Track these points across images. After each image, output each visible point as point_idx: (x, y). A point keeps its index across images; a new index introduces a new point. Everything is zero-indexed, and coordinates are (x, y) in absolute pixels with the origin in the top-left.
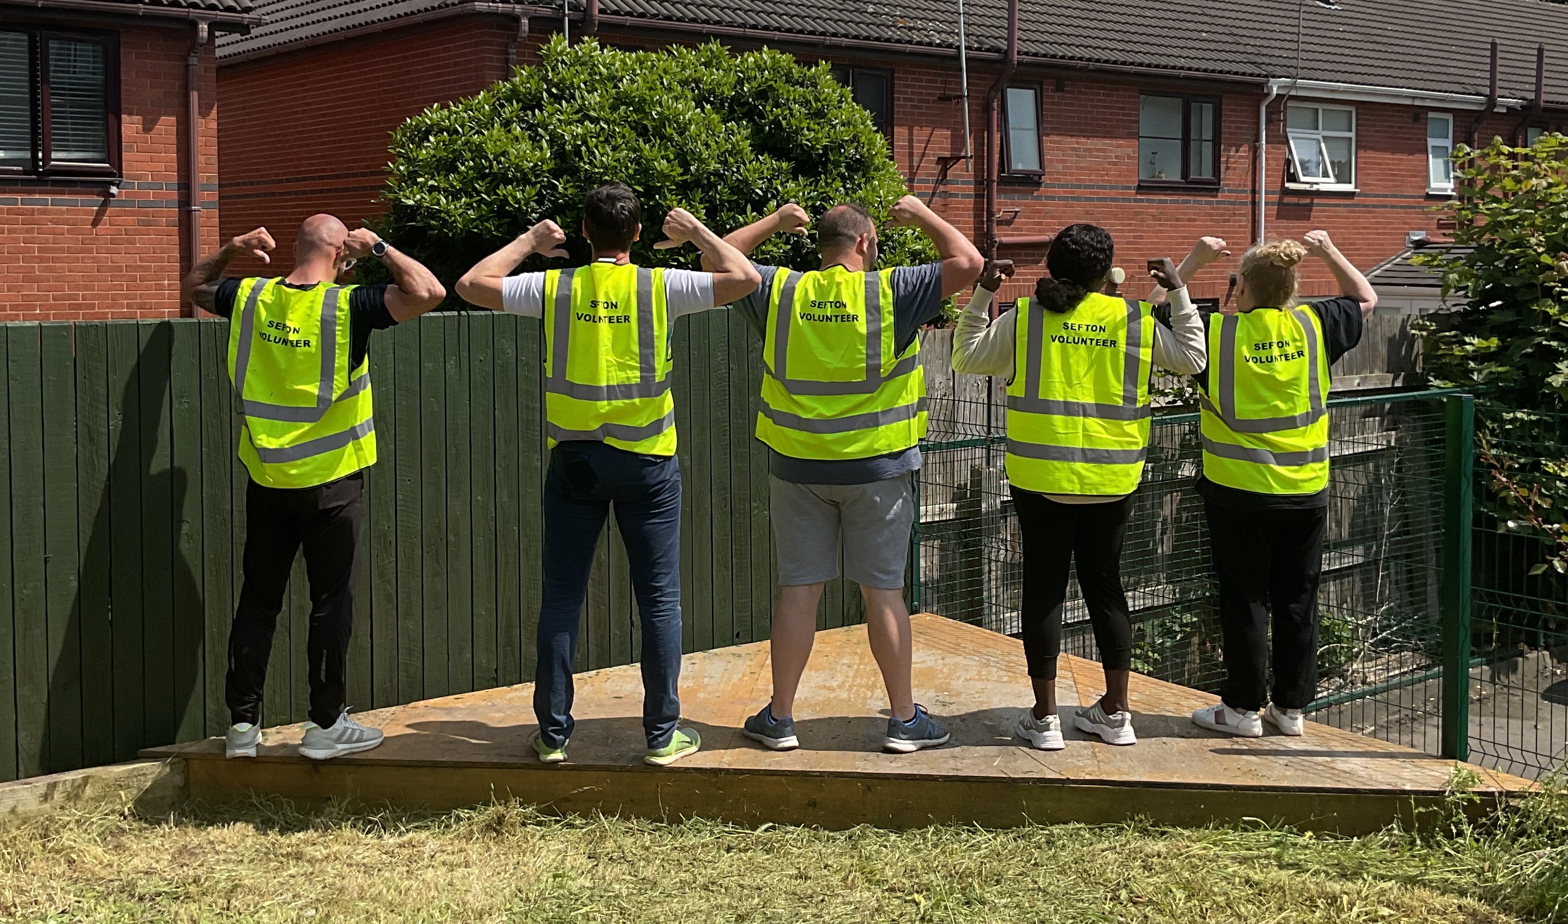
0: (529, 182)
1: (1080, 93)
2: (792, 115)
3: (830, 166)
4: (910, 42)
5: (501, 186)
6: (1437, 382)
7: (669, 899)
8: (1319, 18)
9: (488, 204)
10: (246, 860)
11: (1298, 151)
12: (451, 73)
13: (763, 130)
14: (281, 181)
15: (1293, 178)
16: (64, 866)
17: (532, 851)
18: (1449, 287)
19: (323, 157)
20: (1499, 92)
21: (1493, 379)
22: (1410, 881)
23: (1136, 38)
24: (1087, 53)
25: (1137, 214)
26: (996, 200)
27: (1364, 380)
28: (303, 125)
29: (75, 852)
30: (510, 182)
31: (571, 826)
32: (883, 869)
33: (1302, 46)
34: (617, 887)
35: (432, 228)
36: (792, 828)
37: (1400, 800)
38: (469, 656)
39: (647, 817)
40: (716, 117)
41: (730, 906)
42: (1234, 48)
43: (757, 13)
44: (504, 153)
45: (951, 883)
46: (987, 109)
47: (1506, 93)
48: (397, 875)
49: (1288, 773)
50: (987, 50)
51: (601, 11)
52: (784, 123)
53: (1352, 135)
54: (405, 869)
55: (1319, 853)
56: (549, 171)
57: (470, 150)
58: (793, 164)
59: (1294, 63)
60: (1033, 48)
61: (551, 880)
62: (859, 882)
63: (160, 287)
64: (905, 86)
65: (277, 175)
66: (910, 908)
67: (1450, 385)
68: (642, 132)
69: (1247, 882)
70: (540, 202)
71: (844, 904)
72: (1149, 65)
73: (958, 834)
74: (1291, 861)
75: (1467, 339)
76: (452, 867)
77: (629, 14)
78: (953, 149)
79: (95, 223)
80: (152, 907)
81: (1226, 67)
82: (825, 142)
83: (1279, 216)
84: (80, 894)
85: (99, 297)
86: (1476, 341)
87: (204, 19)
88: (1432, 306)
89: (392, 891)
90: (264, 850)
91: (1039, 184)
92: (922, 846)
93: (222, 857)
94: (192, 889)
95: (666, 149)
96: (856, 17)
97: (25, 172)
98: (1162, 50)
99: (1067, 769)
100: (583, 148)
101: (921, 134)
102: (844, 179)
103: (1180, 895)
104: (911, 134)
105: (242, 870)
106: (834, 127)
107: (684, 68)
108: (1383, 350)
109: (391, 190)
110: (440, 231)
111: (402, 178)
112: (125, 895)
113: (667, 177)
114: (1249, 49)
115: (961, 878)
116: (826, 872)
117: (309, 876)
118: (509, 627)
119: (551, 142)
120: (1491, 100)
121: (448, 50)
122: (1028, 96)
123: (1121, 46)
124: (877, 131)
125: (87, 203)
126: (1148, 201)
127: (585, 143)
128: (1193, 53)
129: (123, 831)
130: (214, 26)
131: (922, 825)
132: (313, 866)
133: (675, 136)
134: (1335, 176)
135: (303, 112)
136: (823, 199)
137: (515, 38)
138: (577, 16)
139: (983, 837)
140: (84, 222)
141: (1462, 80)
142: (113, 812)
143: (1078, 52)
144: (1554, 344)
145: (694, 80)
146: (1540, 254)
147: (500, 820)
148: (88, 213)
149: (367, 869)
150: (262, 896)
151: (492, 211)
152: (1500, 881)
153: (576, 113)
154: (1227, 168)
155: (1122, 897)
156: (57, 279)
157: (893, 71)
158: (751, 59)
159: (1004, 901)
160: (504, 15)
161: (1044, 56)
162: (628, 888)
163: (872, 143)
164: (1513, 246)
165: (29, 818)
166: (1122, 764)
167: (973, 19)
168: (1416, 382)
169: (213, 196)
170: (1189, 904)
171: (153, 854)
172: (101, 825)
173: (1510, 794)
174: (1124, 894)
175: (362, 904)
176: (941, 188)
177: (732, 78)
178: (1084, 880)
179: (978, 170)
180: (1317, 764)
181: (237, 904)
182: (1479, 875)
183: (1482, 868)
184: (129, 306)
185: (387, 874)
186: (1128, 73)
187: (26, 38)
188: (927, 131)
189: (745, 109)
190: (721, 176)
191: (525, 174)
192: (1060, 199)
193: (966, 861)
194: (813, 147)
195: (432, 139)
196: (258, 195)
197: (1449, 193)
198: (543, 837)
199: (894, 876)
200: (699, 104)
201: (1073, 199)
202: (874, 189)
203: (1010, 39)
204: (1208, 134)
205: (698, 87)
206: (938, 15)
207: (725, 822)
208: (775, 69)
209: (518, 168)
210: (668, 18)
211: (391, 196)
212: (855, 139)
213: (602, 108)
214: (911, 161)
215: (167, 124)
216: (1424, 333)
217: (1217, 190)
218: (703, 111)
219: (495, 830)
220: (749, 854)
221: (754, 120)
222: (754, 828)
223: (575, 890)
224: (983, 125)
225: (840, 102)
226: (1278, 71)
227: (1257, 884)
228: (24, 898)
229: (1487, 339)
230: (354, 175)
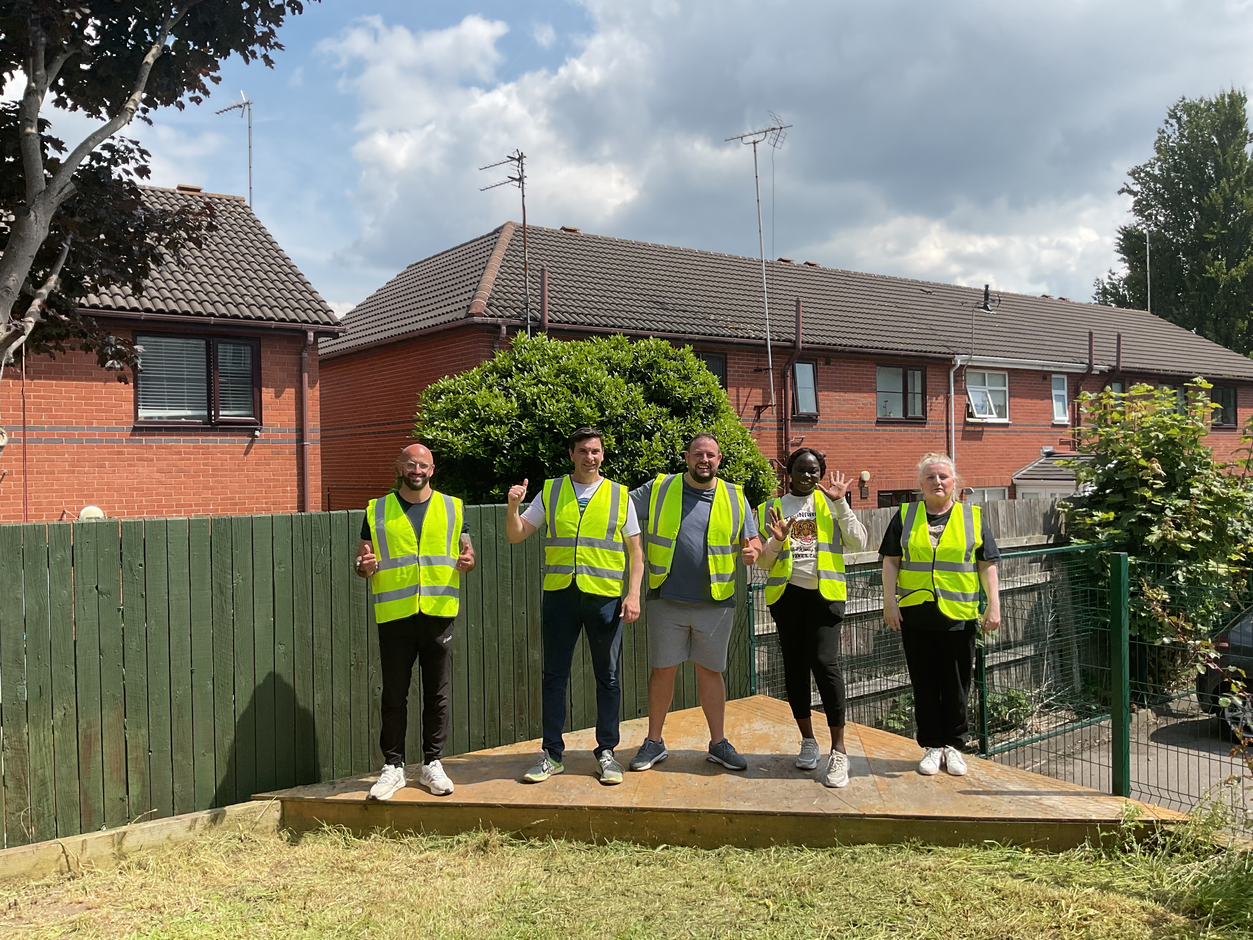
0: (504, 423)
1: (840, 366)
2: (669, 379)
3: (693, 410)
4: (736, 337)
5: (487, 426)
6: (1076, 540)
7: (598, 902)
8: (984, 319)
9: (478, 437)
10: (319, 872)
11: (974, 398)
12: (460, 360)
13: (651, 388)
14: (360, 427)
15: (971, 415)
16: (199, 877)
17: (507, 866)
18: (1081, 480)
19: (384, 412)
20: (1094, 362)
21: (1111, 538)
22: (1105, 888)
23: (873, 332)
24: (844, 342)
25: (876, 438)
26: (790, 431)
27: (1030, 539)
28: (373, 393)
29: (207, 866)
30: (492, 423)
31: (532, 846)
32: (743, 879)
33: (974, 336)
34: (563, 893)
35: (443, 453)
36: (679, 848)
37: (1090, 826)
38: (467, 728)
39: (583, 840)
40: (621, 381)
41: (640, 908)
42: (933, 337)
43: (644, 321)
44: (488, 405)
45: (790, 890)
46: (784, 376)
47: (1099, 362)
48: (416, 883)
49: (1012, 808)
50: (784, 341)
51: (550, 321)
52: (664, 383)
53: (1006, 389)
54: (423, 878)
55: (1038, 865)
56: (516, 416)
57: (467, 404)
58: (670, 409)
59: (970, 345)
60: (811, 339)
61: (519, 888)
62: (727, 890)
63: (285, 492)
64: (734, 363)
65: (357, 423)
66: (763, 910)
67: (1084, 542)
68: (575, 390)
69: (993, 889)
70: (511, 436)
71: (717, 907)
72: (882, 348)
73: (791, 852)
74: (1020, 872)
75: (1094, 513)
76: (453, 877)
77: (567, 323)
78: (763, 401)
79: (246, 453)
80: (255, 907)
81: (929, 349)
82: (690, 395)
83: (963, 439)
84: (208, 897)
85: (249, 498)
86: (1100, 514)
87: (311, 330)
88: (1071, 492)
89: (413, 896)
90: (331, 865)
91: (816, 421)
92: (767, 861)
93: (303, 869)
94: (282, 893)
95: (590, 401)
96: (704, 322)
97: (204, 424)
98: (890, 339)
99: (863, 807)
100: (538, 401)
101: (744, 392)
102: (702, 418)
103: (948, 899)
104: (738, 392)
105: (316, 879)
106: (695, 385)
107: (601, 351)
108: (1041, 520)
109: (418, 430)
110: (448, 454)
111: (425, 422)
112: (238, 898)
113: (590, 418)
114: (942, 338)
115: (796, 887)
116: (704, 882)
117: (359, 884)
118: (492, 710)
119: (518, 398)
120: (1090, 367)
121: (458, 346)
122: (809, 368)
123: (864, 337)
124: (722, 388)
125: (243, 441)
126: (883, 430)
127: (539, 398)
128: (908, 341)
129: (241, 850)
130: (318, 334)
131: (767, 845)
132: (362, 876)
133: (596, 393)
134: (997, 414)
135: (373, 385)
136: (689, 431)
137: (498, 338)
138: (535, 324)
139: (808, 854)
140: (239, 453)
141: (1071, 354)
142: (234, 837)
143: (838, 341)
144: (1149, 515)
145: (607, 358)
146: (1138, 459)
147: (486, 844)
148: (242, 447)
149: (398, 879)
150: (327, 898)
151: (481, 442)
152: (1167, 887)
153: (533, 379)
154: (931, 410)
155: (908, 901)
156: (223, 488)
157: (726, 354)
158: (643, 344)
159: (827, 904)
160: (491, 325)
161: (818, 344)
162: (571, 894)
163: (719, 396)
164: (1120, 455)
165: (179, 842)
166: (900, 803)
167: (775, 323)
168: (1062, 541)
169: (317, 435)
170: (955, 907)
171: (258, 867)
172: (226, 847)
173: (1164, 822)
174: (909, 898)
175: (393, 905)
176: (757, 424)
177: (631, 356)
178: (881, 888)
179: (779, 413)
180: (1030, 801)
181: (310, 904)
182: (1150, 882)
183: (1152, 876)
184: (266, 503)
185: (411, 883)
186: (869, 353)
187: (204, 342)
188: (748, 390)
189: (640, 375)
190: (625, 418)
191: (501, 418)
192: (829, 430)
193: (799, 873)
194: (682, 399)
195: (443, 397)
196: (347, 435)
197: (1066, 423)
198: (514, 855)
199: (751, 885)
200: (611, 373)
201: (837, 430)
202: (721, 425)
203: (797, 334)
204: (918, 389)
205: (609, 362)
206: (753, 321)
207: (635, 844)
208: (658, 350)
209: (497, 414)
210: (590, 325)
211: (418, 433)
212: (709, 393)
213: (550, 376)
214: (738, 408)
215: (290, 393)
216: (1066, 510)
217: (925, 423)
218: (613, 377)
219: (483, 850)
220: (652, 867)
221: (645, 382)
222: (654, 848)
223: (535, 895)
224: (781, 386)
225: (699, 370)
226: (960, 351)
227: (1000, 891)
228: (171, 901)
229: (1107, 513)
230: (403, 422)
